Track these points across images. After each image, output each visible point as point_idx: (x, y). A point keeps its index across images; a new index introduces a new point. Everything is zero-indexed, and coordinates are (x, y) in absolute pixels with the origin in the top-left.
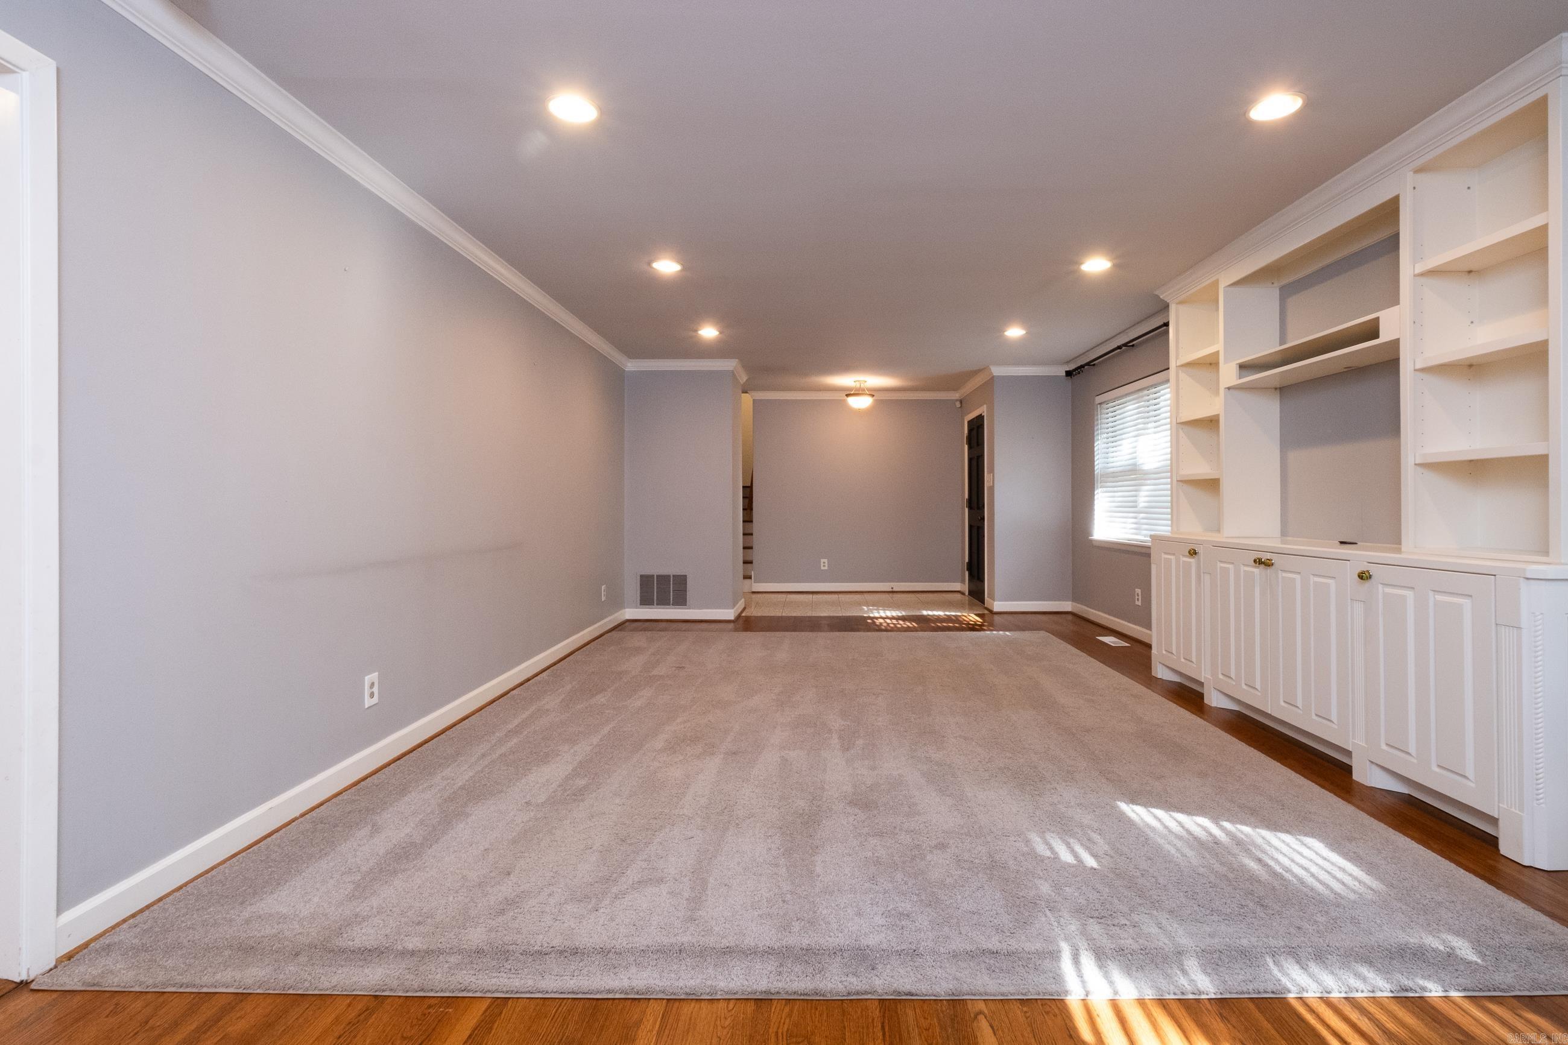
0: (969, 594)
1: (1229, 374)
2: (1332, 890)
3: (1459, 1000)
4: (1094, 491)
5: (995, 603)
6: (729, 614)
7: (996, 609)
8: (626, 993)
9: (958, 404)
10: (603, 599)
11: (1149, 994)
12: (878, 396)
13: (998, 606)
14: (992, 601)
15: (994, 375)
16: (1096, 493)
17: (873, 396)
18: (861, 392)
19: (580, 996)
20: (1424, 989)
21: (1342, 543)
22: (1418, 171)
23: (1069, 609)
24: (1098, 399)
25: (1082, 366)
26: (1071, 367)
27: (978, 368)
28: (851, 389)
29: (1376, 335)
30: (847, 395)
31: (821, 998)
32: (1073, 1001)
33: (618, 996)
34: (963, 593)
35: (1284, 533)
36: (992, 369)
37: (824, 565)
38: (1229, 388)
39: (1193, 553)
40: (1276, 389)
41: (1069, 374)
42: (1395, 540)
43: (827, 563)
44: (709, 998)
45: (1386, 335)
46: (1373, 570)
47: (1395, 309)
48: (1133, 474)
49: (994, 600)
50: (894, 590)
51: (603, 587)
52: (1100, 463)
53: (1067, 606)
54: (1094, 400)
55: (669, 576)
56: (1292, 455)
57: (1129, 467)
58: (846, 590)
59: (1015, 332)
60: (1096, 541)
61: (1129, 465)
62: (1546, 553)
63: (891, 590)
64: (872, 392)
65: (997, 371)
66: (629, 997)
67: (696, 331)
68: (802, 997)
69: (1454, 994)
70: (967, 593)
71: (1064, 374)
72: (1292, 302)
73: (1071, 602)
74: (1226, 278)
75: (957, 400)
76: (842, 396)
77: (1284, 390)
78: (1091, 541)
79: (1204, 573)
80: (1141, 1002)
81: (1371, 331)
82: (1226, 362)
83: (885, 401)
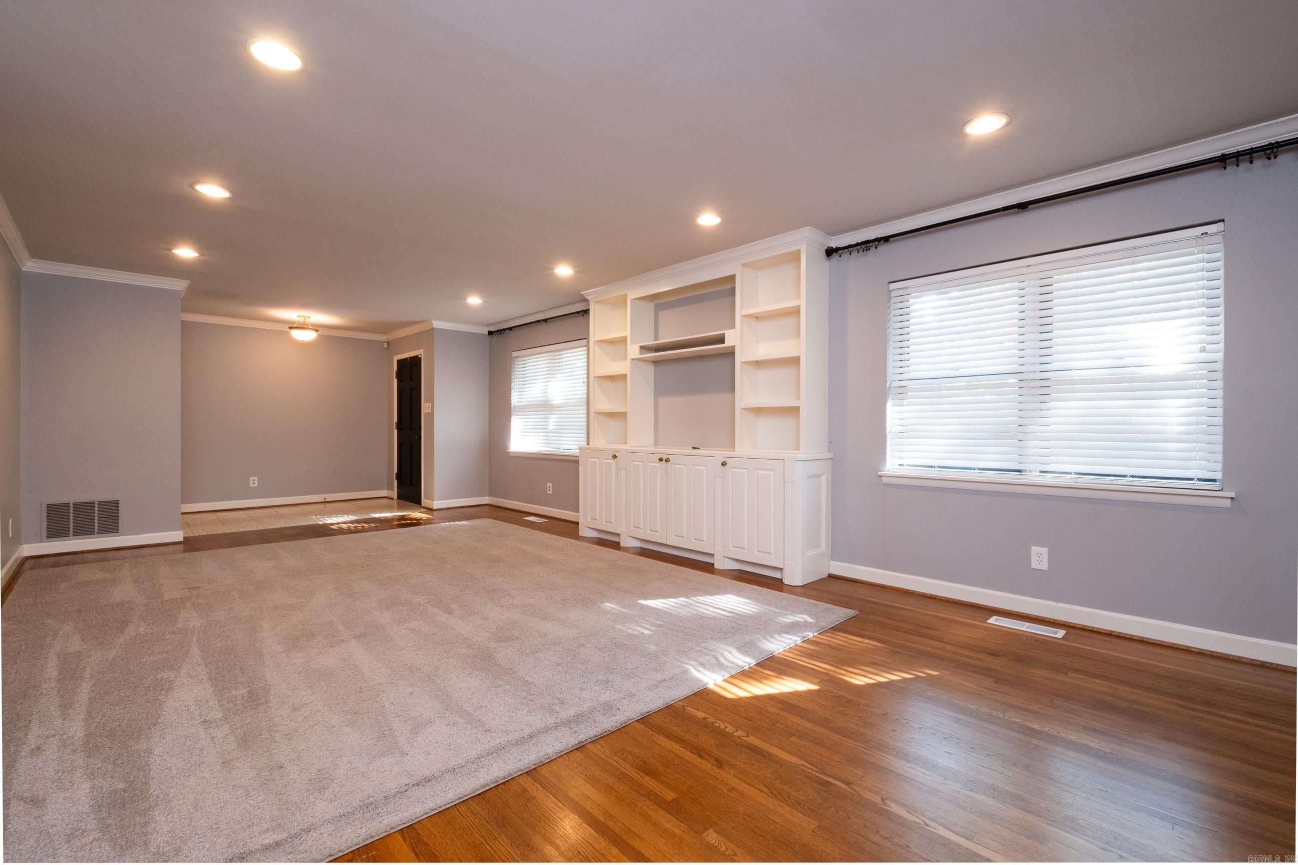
0: (398, 498)
1: (633, 351)
2: (754, 612)
3: (818, 636)
4: (511, 417)
5: (435, 502)
6: (177, 536)
7: (435, 507)
8: (497, 781)
9: (386, 345)
10: (10, 536)
11: (727, 676)
12: (323, 332)
13: (437, 504)
14: (430, 501)
15: (435, 327)
16: (512, 419)
17: (317, 331)
18: (306, 327)
19: (465, 798)
20: (808, 635)
21: (693, 448)
22: (743, 265)
23: (487, 502)
24: (514, 354)
25: (504, 330)
26: (493, 329)
27: (418, 320)
28: (294, 323)
29: (724, 343)
30: (291, 328)
31: (609, 732)
32: (711, 686)
33: (492, 786)
34: (392, 499)
35: (656, 444)
36: (433, 322)
37: (254, 482)
38: (633, 359)
39: (615, 457)
40: (652, 362)
41: (490, 333)
42: (732, 446)
43: (256, 480)
44: (549, 760)
45: (728, 343)
46: (727, 460)
47: (732, 331)
48: (545, 407)
49: (434, 501)
50: (327, 500)
51: (10, 521)
52: (516, 399)
53: (486, 500)
54: (511, 354)
55: (93, 503)
56: (662, 401)
57: (541, 403)
58: (292, 503)
59: (474, 300)
60: (511, 452)
61: (540, 401)
62: (798, 449)
63: (323, 500)
64: (316, 328)
65: (437, 324)
66: (499, 783)
67: (170, 250)
68: (599, 737)
69: (815, 634)
70: (396, 498)
71: (487, 333)
72: (662, 314)
73: (487, 497)
74: (633, 294)
75: (385, 342)
76: (285, 328)
77: (655, 362)
78: (509, 452)
79: (621, 468)
80: (725, 681)
81: (721, 340)
82: (631, 344)
83: (328, 336)
